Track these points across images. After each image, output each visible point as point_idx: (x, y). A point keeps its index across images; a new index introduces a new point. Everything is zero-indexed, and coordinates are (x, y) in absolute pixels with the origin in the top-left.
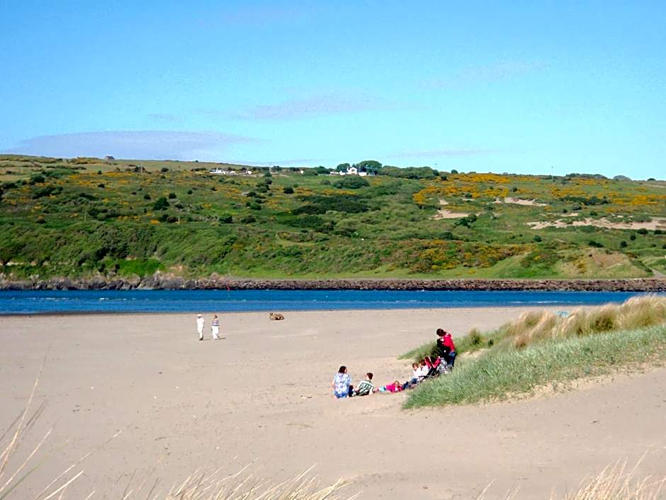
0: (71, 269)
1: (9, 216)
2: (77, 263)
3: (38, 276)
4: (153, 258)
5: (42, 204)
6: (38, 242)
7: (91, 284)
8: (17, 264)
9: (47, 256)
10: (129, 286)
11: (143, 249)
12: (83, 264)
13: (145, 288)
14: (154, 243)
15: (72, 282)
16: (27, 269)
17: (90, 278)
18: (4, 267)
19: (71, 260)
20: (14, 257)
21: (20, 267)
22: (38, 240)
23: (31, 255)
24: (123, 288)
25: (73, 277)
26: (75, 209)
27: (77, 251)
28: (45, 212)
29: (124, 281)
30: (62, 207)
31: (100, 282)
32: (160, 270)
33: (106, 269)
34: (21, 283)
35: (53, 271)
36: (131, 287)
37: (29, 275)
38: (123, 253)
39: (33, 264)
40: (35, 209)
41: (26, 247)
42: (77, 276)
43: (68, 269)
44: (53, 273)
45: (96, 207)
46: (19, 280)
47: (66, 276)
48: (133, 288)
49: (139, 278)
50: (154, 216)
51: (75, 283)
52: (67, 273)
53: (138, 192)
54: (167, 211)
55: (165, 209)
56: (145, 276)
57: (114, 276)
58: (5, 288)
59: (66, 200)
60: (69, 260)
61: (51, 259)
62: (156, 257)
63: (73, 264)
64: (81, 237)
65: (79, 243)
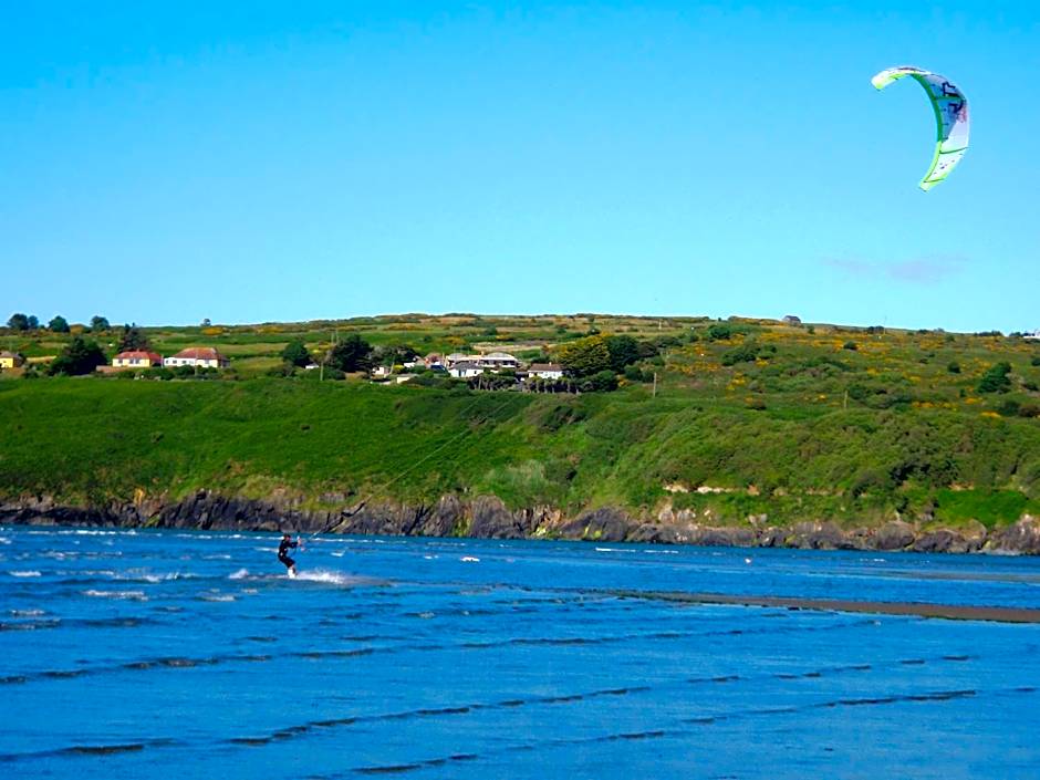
0: (837, 505)
1: (684, 396)
2: (850, 492)
3: (764, 517)
4: (1011, 487)
5: (745, 375)
6: (761, 447)
7: (883, 537)
8: (718, 490)
9: (782, 475)
10: (965, 545)
11: (986, 467)
12: (863, 495)
13: (1000, 552)
14: (1012, 457)
15: (841, 531)
16: (741, 501)
17: (880, 526)
18: (691, 497)
19: (835, 487)
20: (713, 475)
21: (725, 498)
22: (761, 443)
23: (749, 472)
24: (953, 549)
25: (842, 521)
26: (817, 386)
27: (847, 467)
28: (754, 390)
29: (955, 534)
30: (788, 383)
31: (903, 533)
32: (1030, 514)
33: (911, 507)
34: (729, 530)
35: (797, 508)
36: (970, 546)
37: (746, 515)
38: (943, 474)
39: (753, 491)
40: (734, 384)
41: (735, 457)
42: (853, 519)
43: (830, 506)
44: (798, 511)
45: (861, 383)
46: (725, 525)
47: (826, 520)
48: (973, 551)
49: (983, 528)
50: (984, 403)
51: (847, 535)
52: (827, 515)
53: (929, 360)
54: (1009, 394)
55: (1006, 391)
56: (997, 526)
57: (930, 522)
58: (698, 540)
59: (795, 369)
60: (831, 487)
61: (791, 484)
62: (1017, 486)
63: (840, 494)
64: (853, 440)
65: (848, 451)
